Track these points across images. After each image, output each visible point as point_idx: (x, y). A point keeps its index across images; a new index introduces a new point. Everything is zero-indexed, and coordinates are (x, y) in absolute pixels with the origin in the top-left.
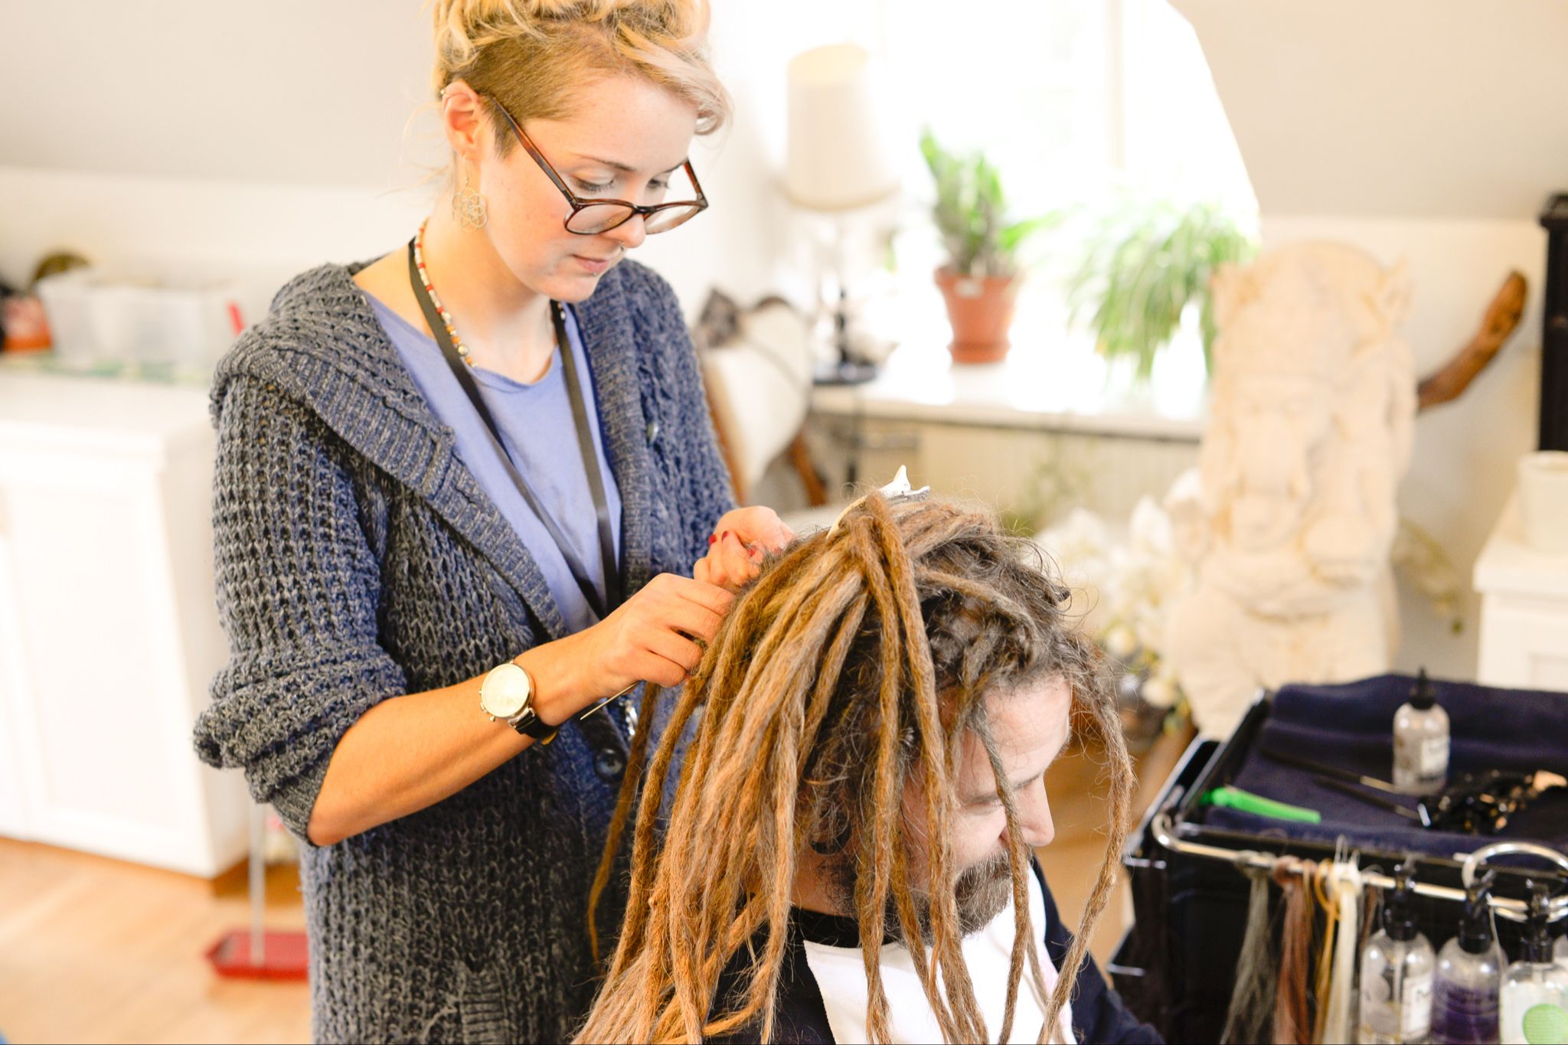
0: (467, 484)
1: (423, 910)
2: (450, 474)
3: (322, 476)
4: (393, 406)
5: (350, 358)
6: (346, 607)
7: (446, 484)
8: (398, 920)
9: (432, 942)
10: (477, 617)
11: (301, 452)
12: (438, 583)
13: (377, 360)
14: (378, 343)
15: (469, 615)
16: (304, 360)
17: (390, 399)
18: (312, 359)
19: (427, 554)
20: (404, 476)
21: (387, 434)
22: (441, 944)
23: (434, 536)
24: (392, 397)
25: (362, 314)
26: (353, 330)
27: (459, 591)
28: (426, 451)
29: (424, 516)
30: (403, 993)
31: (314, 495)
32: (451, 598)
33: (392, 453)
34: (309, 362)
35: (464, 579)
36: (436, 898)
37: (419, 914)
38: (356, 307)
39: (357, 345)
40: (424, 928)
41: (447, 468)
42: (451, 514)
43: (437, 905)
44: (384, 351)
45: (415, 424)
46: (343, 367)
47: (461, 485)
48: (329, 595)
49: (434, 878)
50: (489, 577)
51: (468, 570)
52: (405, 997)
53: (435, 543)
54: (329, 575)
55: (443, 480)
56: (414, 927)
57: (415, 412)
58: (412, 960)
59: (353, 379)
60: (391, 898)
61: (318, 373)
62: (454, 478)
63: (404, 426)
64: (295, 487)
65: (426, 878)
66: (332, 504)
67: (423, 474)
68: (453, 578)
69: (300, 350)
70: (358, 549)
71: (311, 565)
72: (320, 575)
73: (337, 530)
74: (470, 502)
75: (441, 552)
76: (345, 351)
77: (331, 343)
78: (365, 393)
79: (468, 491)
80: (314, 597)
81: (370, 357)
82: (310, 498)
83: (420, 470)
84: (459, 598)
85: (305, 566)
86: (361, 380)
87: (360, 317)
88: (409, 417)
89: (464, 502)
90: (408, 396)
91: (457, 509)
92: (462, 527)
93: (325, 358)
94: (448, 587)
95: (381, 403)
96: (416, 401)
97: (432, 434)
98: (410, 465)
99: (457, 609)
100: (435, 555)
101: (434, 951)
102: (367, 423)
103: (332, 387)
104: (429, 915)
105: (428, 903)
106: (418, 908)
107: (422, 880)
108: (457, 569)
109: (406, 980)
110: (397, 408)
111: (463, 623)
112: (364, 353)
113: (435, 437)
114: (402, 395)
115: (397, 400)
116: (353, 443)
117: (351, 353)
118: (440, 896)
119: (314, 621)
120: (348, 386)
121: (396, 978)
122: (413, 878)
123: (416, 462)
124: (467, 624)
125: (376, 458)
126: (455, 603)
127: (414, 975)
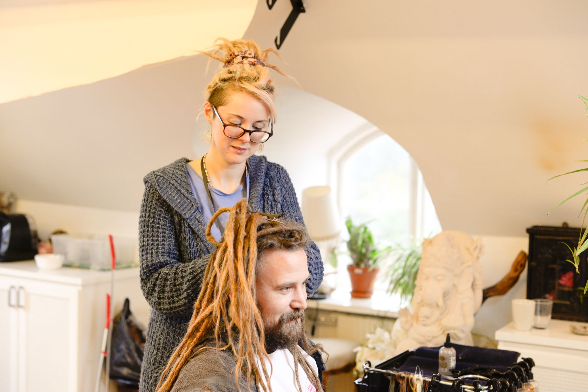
0: (199, 217)
1: (169, 334)
2: (195, 214)
3: (160, 211)
4: (183, 193)
5: (174, 180)
6: (157, 248)
7: (193, 216)
8: (162, 336)
9: (169, 344)
10: (197, 254)
11: (156, 204)
12: (187, 243)
13: (183, 181)
14: (185, 177)
15: (194, 254)
16: (162, 178)
17: (182, 192)
18: (164, 178)
19: (185, 234)
20: (181, 212)
21: (179, 200)
22: (171, 345)
23: (188, 229)
24: (183, 191)
25: (183, 170)
26: (179, 173)
27: (193, 246)
28: (190, 207)
29: (186, 224)
30: (159, 357)
31: (157, 215)
32: (190, 248)
33: (179, 206)
34: (163, 179)
35: (194, 243)
36: (173, 332)
37: (167, 335)
38: (182, 168)
39: (178, 177)
40: (168, 340)
41: (194, 212)
42: (192, 225)
43: (173, 334)
44: (186, 180)
45: (189, 199)
46: (171, 181)
47: (197, 217)
48: (154, 244)
49: (174, 326)
50: (200, 244)
51: (195, 241)
52: (159, 359)
53: (188, 231)
54: (156, 238)
55: (192, 215)
56: (165, 339)
57: (189, 196)
58: (163, 348)
59: (173, 185)
60: (162, 329)
61: (164, 183)
62: (196, 215)
63: (185, 199)
64: (153, 213)
65: (172, 326)
66: (162, 218)
67: (187, 213)
68: (191, 242)
69: (161, 176)
70: (167, 231)
71: (152, 235)
72: (154, 238)
73: (162, 225)
74: (199, 222)
75: (189, 234)
76: (174, 178)
77: (171, 175)
78: (176, 189)
79: (199, 219)
80: (151, 244)
81: (181, 180)
82: (156, 216)
83: (186, 211)
84: (192, 248)
85: (151, 236)
86: (175, 185)
87: (182, 170)
88: (187, 197)
89: (197, 222)
90: (189, 192)
91: (194, 223)
92: (195, 228)
93: (167, 178)
94: (190, 244)
95: (180, 192)
96: (191, 193)
97: (193, 203)
98: (184, 209)
99: (192, 251)
100: (187, 235)
101: (169, 347)
102: (174, 197)
103: (167, 187)
104: (170, 336)
105: (171, 333)
106: (168, 334)
107: (171, 326)
108: (193, 240)
109: (160, 353)
110: (184, 194)
111: (192, 256)
112: (179, 179)
113: (193, 204)
114: (187, 191)
115: (185, 192)
116: (168, 201)
117: (176, 178)
118: (174, 332)
119: (149, 251)
120: (172, 187)
121: (158, 353)
122: (169, 325)
123: (186, 209)
124: (194, 256)
125: (174, 206)
126: (191, 250)
127: (163, 352)
